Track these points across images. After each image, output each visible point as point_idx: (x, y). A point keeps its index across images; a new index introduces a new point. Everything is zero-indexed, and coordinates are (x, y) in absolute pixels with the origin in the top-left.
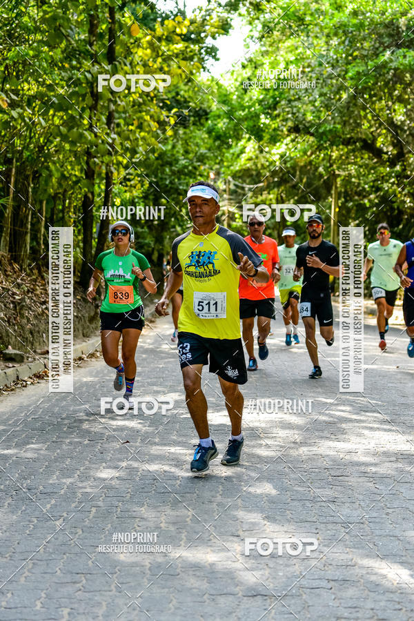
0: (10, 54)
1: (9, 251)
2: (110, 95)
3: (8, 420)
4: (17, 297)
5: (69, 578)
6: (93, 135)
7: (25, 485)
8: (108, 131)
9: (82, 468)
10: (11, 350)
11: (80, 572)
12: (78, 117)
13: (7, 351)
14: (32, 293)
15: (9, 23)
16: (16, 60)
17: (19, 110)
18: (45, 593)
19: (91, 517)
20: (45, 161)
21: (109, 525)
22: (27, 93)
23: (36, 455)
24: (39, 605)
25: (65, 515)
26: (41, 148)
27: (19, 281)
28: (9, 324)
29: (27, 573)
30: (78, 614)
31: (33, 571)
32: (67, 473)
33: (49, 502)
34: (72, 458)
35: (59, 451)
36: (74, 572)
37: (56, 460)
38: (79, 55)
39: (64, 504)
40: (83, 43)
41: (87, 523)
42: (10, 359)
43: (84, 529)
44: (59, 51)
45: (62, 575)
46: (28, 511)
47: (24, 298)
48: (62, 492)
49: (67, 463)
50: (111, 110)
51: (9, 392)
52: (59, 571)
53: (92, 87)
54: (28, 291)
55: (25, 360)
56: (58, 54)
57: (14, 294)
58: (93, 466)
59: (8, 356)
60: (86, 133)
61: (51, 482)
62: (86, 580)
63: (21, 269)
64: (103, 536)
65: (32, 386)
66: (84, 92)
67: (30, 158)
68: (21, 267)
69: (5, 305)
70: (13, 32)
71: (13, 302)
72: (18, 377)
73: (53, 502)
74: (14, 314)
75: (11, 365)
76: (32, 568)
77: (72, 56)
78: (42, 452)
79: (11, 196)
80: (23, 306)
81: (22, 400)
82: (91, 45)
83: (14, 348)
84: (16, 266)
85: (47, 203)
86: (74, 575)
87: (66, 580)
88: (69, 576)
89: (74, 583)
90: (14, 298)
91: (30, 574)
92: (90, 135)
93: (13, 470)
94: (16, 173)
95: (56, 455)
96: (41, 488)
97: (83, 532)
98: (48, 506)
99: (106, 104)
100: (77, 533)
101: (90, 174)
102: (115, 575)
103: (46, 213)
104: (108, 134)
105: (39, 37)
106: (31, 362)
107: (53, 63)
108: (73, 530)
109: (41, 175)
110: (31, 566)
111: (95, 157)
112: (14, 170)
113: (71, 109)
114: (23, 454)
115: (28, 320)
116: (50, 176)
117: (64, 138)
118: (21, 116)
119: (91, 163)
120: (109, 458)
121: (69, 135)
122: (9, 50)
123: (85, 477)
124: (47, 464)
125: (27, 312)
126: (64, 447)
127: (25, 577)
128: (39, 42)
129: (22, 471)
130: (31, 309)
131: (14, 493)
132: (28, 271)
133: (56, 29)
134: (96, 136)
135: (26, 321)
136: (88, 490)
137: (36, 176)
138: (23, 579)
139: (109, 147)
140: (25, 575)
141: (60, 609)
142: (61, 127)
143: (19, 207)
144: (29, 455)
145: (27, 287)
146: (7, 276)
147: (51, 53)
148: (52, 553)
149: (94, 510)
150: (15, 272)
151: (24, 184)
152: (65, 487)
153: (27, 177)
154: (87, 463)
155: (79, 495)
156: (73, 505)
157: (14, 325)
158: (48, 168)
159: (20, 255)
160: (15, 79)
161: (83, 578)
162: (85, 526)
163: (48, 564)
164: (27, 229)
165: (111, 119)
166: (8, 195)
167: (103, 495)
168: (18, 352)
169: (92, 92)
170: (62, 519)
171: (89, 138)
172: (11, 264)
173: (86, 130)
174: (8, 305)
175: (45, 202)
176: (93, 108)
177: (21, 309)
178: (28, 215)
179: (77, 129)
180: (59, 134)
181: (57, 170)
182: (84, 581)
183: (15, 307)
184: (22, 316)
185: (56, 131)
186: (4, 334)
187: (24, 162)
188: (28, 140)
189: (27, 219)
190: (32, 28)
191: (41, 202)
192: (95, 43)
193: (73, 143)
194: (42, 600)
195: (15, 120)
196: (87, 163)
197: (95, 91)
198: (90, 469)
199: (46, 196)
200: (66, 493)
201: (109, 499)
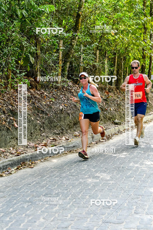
0: (115, 16)
1: (116, 86)
2: (151, 28)
3: (116, 144)
4: (119, 102)
5: (136, 197)
6: (145, 43)
7: (121, 166)
8: (150, 41)
9: (141, 161)
10: (116, 121)
11: (140, 195)
12: (139, 37)
13: (115, 121)
14: (123, 100)
15: (114, 5)
16: (117, 18)
17: (118, 36)
18: (128, 201)
19: (144, 177)
20: (128, 53)
21: (150, 180)
22: (121, 29)
23: (125, 156)
24: (126, 205)
25: (135, 176)
26: (126, 48)
27: (119, 96)
28: (116, 111)
29: (122, 195)
30: (139, 208)
31: (124, 194)
32: (136, 162)
33: (129, 172)
34: (137, 158)
35: (133, 155)
36: (138, 194)
37: (132, 158)
38: (140, 14)
39: (134, 173)
40: (141, 10)
41: (142, 179)
42: (116, 124)
43: (141, 181)
44: (132, 13)
45: (133, 196)
46: (122, 175)
47: (121, 102)
48: (134, 169)
49: (136, 159)
50: (151, 33)
51: (116, 135)
52: (132, 194)
53: (144, 25)
54: (122, 100)
55: (122, 124)
56: (131, 14)
57: (117, 101)
58: (145, 160)
59: (116, 123)
60: (142, 42)
61: (130, 165)
62: (142, 197)
63: (120, 92)
64: (148, 184)
65: (124, 133)
66: (141, 28)
67: (122, 52)
68: (120, 91)
69: (114, 105)
70: (116, 8)
71: (117, 104)
72: (119, 130)
73: (131, 172)
74: (118, 108)
75: (117, 126)
76: (124, 193)
77: (137, 15)
78: (127, 155)
79: (116, 66)
80: (121, 105)
81: (121, 138)
82: (144, 10)
83: (118, 120)
84: (118, 91)
85: (129, 68)
86: (138, 196)
87: (135, 197)
88: (136, 196)
89: (138, 198)
90: (117, 102)
91: (123, 195)
92: (144, 43)
93: (118, 161)
94: (118, 58)
95: (132, 156)
96: (127, 167)
97: (141, 182)
98: (129, 173)
99: (150, 31)
100: (139, 182)
101: (144, 57)
102: (152, 196)
103: (128, 72)
104: (150, 42)
105: (125, 8)
106: (123, 125)
107: (130, 18)
108: (137, 181)
109: (126, 58)
110: (123, 192)
111: (146, 51)
112: (117, 57)
113: (137, 34)
114: (120, 156)
115: (123, 110)
116: (130, 58)
117: (134, 44)
118: (119, 38)
119: (144, 53)
120: (150, 158)
121: (136, 43)
122: (115, 15)
123: (142, 164)
124: (129, 159)
125: (122, 107)
126: (135, 154)
127: (121, 196)
128: (125, 11)
129: (120, 162)
130: (123, 106)
131: (118, 169)
132: (122, 93)
133: (131, 5)
134: (146, 43)
135: (122, 110)
136: (143, 168)
137: (125, 59)
138: (120, 196)
139: (150, 47)
140: (121, 195)
141: (133, 206)
142: (133, 41)
143: (119, 70)
144: (123, 156)
145: (122, 98)
146: (115, 94)
147: (129, 14)
148: (130, 188)
149: (145, 175)
150: (118, 93)
151: (120, 61)
152: (135, 167)
153: (121, 59)
154: (143, 159)
155: (140, 170)
156: (138, 173)
157: (117, 112)
158: (129, 55)
159: (119, 87)
160: (117, 25)
161: (141, 197)
162: (141, 180)
163: (129, 192)
164: (122, 78)
165: (151, 36)
166: (115, 66)
167: (148, 170)
168: (119, 121)
169: (144, 27)
170: (134, 178)
171: (143, 44)
172: (116, 90)
173: (142, 41)
174: (115, 105)
175: (128, 68)
176: (145, 33)
177: (120, 106)
178: (122, 72)
179: (139, 41)
180: (133, 43)
181: (132, 56)
182: (141, 198)
183: (118, 105)
184: (120, 109)
185: (131, 42)
186: (114, 115)
187: (120, 54)
188: (122, 46)
189: (122, 74)
190: (122, 6)
191: (127, 68)
192: (145, 9)
193: (138, 46)
194: (127, 203)
195: (117, 39)
196: (143, 53)
197: (145, 26)
198: (144, 161)
199: (128, 66)
200: (135, 169)
201: (150, 171)
